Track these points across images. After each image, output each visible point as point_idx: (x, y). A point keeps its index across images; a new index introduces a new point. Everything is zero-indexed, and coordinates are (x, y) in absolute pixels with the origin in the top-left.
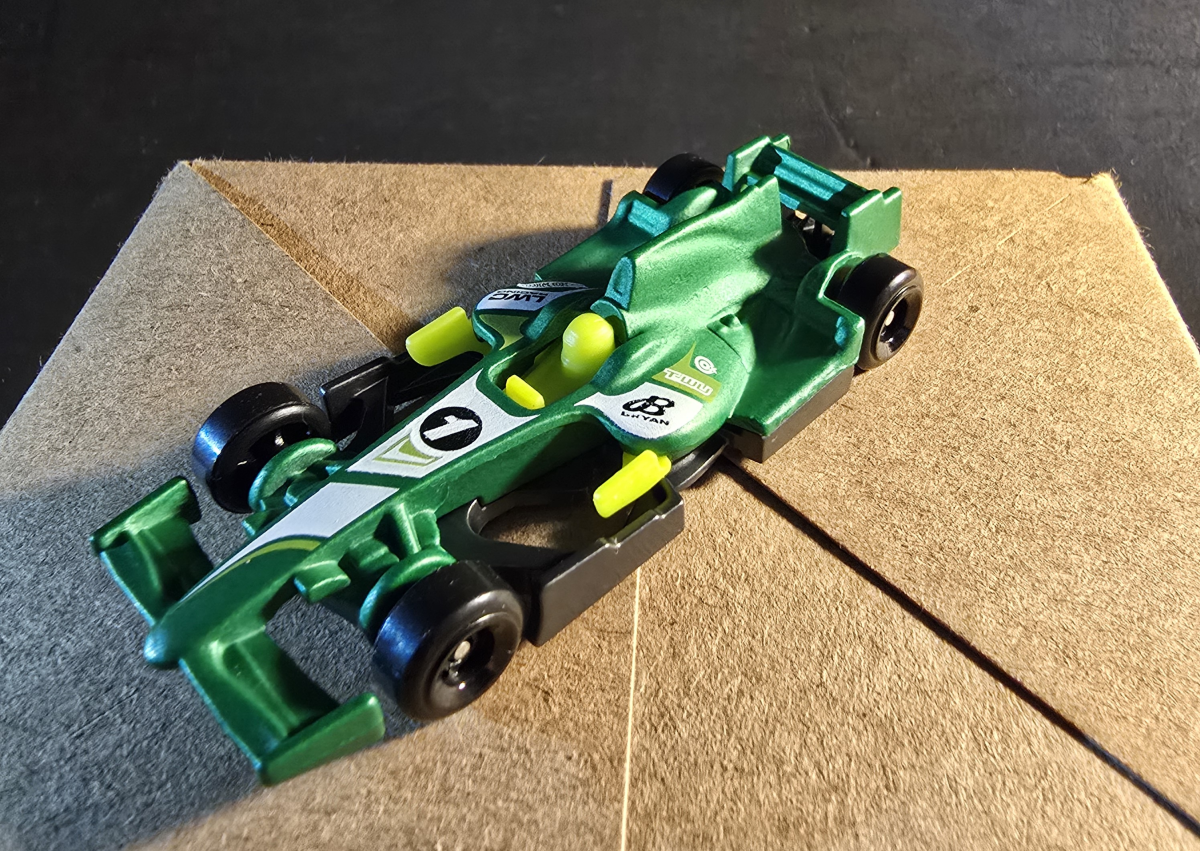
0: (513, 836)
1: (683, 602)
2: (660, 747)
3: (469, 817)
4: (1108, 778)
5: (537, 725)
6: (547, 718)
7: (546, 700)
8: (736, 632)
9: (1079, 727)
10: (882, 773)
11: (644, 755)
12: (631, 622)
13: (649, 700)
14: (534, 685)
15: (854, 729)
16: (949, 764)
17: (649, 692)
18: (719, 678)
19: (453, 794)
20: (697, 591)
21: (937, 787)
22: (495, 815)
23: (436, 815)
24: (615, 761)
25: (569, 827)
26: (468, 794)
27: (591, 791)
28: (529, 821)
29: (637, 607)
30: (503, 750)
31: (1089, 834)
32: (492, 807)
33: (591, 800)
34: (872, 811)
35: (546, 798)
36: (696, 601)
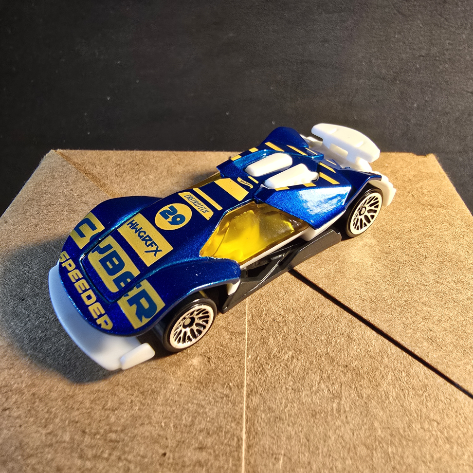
0: (196, 419)
1: (266, 321)
2: (259, 380)
3: (176, 411)
4: (453, 391)
5: (205, 372)
6: (210, 369)
7: (209, 361)
8: (290, 333)
9: (440, 371)
10: (356, 390)
11: (252, 384)
12: (245, 329)
13: (253, 361)
14: (203, 355)
15: (342, 372)
16: (384, 386)
17: (253, 358)
18: (283, 352)
19: (169, 401)
20: (272, 316)
21: (380, 396)
22: (188, 410)
23: (162, 410)
24: (240, 386)
25: (221, 415)
26: (176, 401)
27: (230, 399)
28: (202, 412)
29: (247, 322)
30: (190, 382)
31: (447, 414)
32: (186, 407)
33: (230, 403)
34: (353, 407)
35: (210, 403)
36: (271, 320)
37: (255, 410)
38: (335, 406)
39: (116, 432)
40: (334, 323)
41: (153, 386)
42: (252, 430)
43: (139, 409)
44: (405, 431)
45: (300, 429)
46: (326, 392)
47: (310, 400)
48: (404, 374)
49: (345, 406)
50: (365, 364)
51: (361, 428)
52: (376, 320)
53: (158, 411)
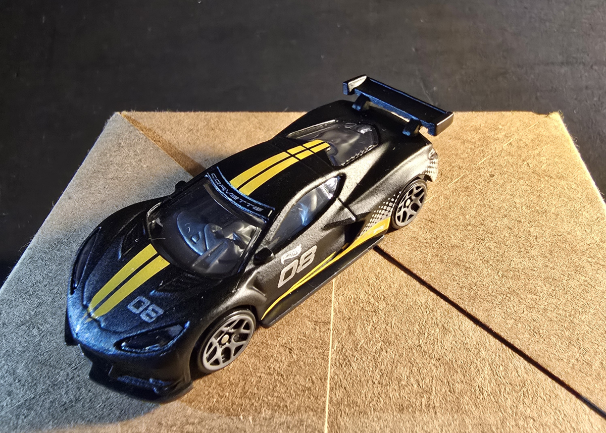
0: (276, 412)
1: (354, 309)
2: (344, 373)
3: (255, 404)
5: (286, 363)
6: (291, 360)
7: (290, 353)
10: (447, 384)
11: (336, 377)
12: (330, 318)
13: (338, 352)
14: (284, 346)
15: (434, 365)
16: (479, 381)
17: (338, 349)
18: (371, 343)
19: (248, 394)
20: (360, 305)
21: (473, 390)
22: (267, 403)
23: (240, 402)
24: (323, 379)
25: (302, 408)
26: (255, 394)
27: (312, 392)
28: (283, 406)
29: (332, 311)
30: (270, 374)
31: (545, 412)
32: (266, 399)
33: (312, 397)
34: (443, 401)
35: (291, 395)
36: (360, 309)
37: (338, 404)
38: (424, 401)
39: (193, 424)
40: (428, 312)
41: (232, 378)
42: (335, 424)
43: (217, 402)
44: (497, 428)
45: (386, 424)
46: (416, 386)
47: (397, 394)
48: (501, 368)
49: (435, 401)
50: (460, 357)
51: (451, 424)
52: (474, 310)
53: (237, 403)
